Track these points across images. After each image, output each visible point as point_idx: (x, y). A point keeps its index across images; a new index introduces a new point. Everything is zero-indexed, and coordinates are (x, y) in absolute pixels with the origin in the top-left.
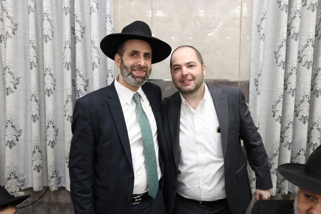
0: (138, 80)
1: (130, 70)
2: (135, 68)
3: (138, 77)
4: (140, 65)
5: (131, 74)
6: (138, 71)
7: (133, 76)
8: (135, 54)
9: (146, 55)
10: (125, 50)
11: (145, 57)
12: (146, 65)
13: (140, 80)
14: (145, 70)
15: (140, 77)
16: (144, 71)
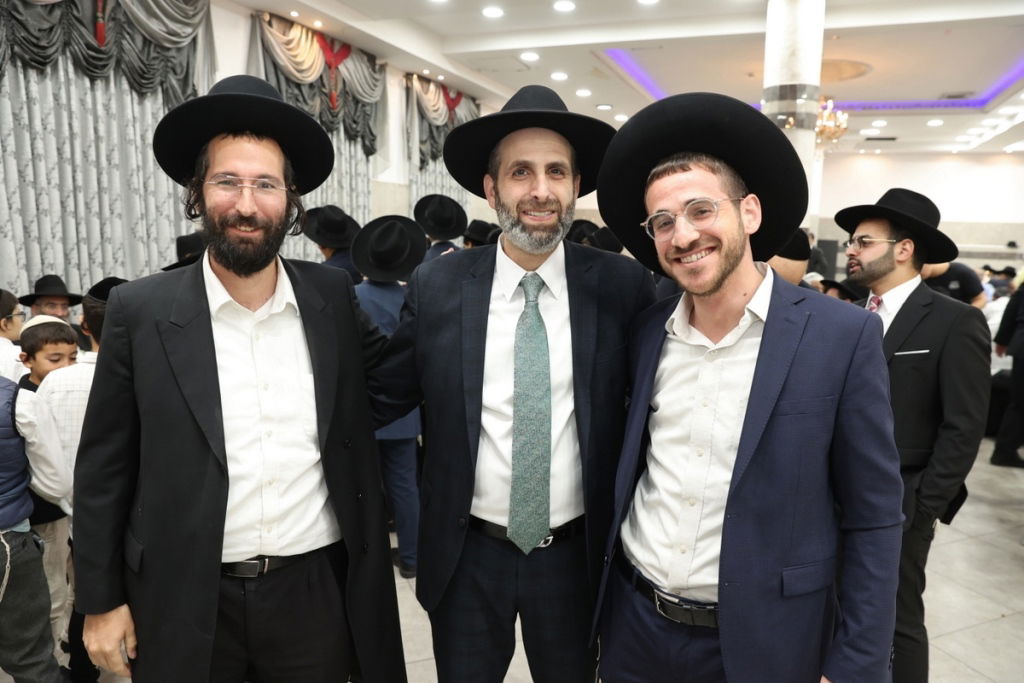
0: (536, 235)
1: (514, 214)
2: (527, 207)
3: (535, 228)
4: (536, 197)
5: (517, 222)
6: (536, 214)
7: (524, 228)
8: (524, 169)
9: (553, 170)
10: (500, 163)
11: (553, 175)
12: (554, 194)
13: (544, 235)
14: (554, 207)
15: (545, 228)
16: (553, 212)
